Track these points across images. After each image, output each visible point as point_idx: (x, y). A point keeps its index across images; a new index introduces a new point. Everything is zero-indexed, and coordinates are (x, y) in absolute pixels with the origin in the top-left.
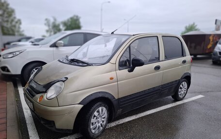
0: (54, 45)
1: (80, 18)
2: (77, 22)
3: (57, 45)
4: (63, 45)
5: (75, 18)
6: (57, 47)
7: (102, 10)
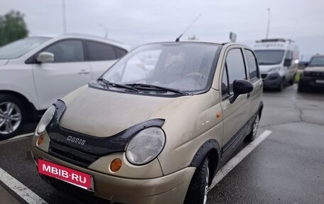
0: (34, 60)
1: (23, 15)
2: (20, 23)
3: (38, 60)
4: (53, 59)
5: (14, 16)
6: (39, 63)
7: (64, 6)
